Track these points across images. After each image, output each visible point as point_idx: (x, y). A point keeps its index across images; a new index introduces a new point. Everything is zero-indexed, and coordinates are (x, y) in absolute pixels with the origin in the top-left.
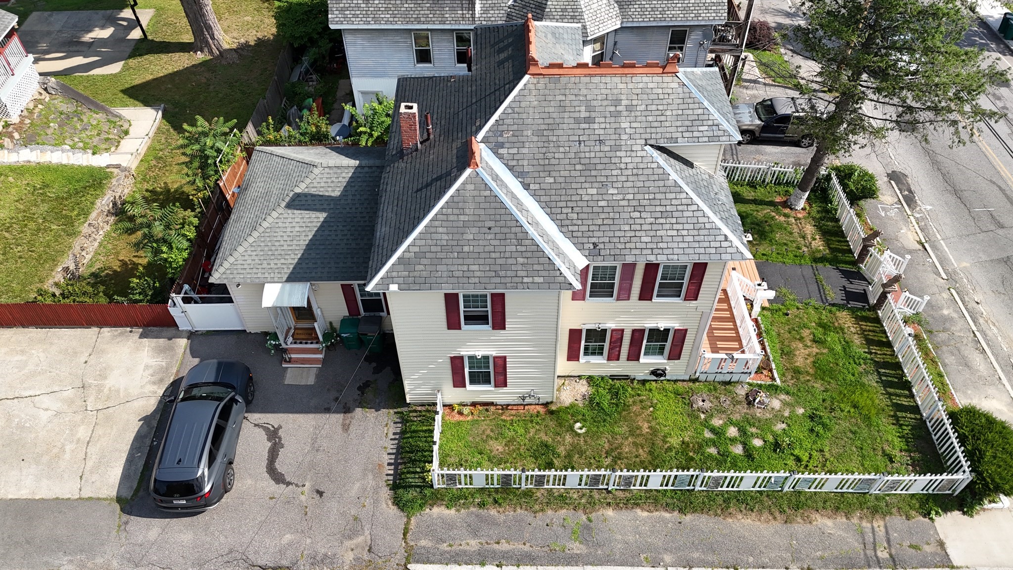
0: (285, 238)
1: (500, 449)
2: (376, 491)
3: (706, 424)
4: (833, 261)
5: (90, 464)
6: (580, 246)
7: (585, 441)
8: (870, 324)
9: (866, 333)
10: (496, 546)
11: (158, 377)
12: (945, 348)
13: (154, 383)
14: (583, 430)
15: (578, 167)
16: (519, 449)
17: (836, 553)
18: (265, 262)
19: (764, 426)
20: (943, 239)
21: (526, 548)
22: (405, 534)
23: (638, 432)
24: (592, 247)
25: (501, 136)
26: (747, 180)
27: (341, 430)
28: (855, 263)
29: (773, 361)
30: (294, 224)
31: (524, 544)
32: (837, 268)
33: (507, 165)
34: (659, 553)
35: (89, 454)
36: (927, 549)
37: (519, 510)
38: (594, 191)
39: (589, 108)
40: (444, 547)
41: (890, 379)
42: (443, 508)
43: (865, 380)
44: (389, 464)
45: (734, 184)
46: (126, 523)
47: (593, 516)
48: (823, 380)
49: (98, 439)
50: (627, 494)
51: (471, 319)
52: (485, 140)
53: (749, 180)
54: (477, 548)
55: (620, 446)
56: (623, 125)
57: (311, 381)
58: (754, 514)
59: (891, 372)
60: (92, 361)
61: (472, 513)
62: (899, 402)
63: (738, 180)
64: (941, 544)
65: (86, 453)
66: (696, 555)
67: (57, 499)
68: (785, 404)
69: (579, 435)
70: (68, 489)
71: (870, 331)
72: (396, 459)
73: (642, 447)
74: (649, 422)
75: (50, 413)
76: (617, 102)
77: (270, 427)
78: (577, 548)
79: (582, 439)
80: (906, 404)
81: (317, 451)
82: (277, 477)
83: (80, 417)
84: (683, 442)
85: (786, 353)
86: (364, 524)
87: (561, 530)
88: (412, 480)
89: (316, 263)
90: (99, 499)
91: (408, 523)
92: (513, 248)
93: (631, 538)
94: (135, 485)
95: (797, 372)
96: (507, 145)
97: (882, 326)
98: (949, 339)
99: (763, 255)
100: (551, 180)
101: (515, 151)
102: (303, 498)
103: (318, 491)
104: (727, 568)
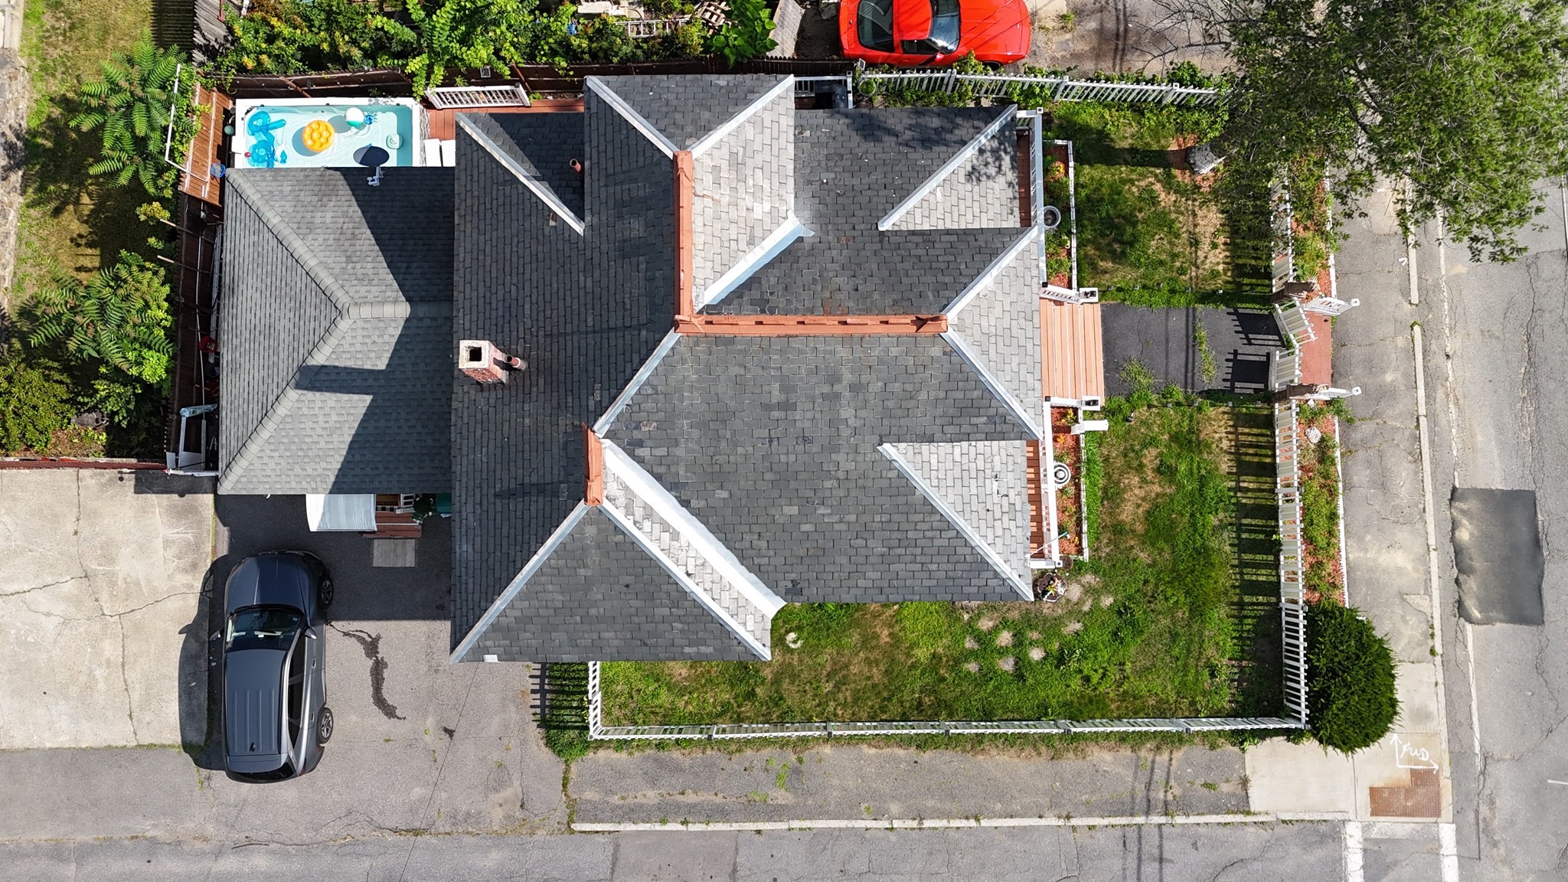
1: (684, 672)
2: (522, 730)
5: (136, 696)
6: (772, 585)
7: (801, 661)
10: (681, 798)
11: (187, 561)
12: (1361, 454)
13: (185, 571)
14: (799, 644)
15: (768, 476)
16: (709, 672)
17: (1106, 796)
19: (1052, 627)
21: (719, 799)
22: (564, 786)
23: (874, 643)
24: (790, 585)
25: (638, 427)
28: (1268, 300)
31: (716, 794)
32: (1236, 313)
33: (651, 473)
34: (885, 802)
35: (129, 681)
36: (1225, 788)
37: (709, 752)
38: (794, 510)
39: (785, 389)
40: (615, 800)
41: (1253, 536)
42: (611, 751)
43: (1214, 544)
44: (533, 692)
46: (209, 778)
47: (805, 756)
48: (1153, 544)
49: (135, 661)
52: (610, 434)
54: (656, 801)
55: (847, 666)
56: (844, 414)
57: (409, 560)
58: (1012, 751)
59: (1260, 522)
60: (85, 532)
61: (649, 757)
62: (1254, 578)
64: (1245, 782)
65: (125, 681)
66: (930, 803)
67: (109, 747)
68: (1088, 590)
69: (792, 651)
70: (118, 733)
71: (1251, 446)
72: (542, 684)
73: (877, 665)
74: (891, 626)
75: (55, 620)
77: (365, 636)
78: (782, 796)
79: (796, 657)
80: (1263, 578)
81: (436, 671)
82: (389, 711)
84: (934, 656)
85: (1111, 495)
86: (511, 772)
87: (762, 775)
88: (569, 717)
90: (163, 746)
91: (567, 771)
93: (851, 783)
94: (205, 728)
95: (1118, 530)
96: (648, 443)
98: (1375, 434)
99: (1119, 290)
100: (725, 494)
101: (661, 452)
102: (428, 739)
103: (446, 730)
104: (967, 818)
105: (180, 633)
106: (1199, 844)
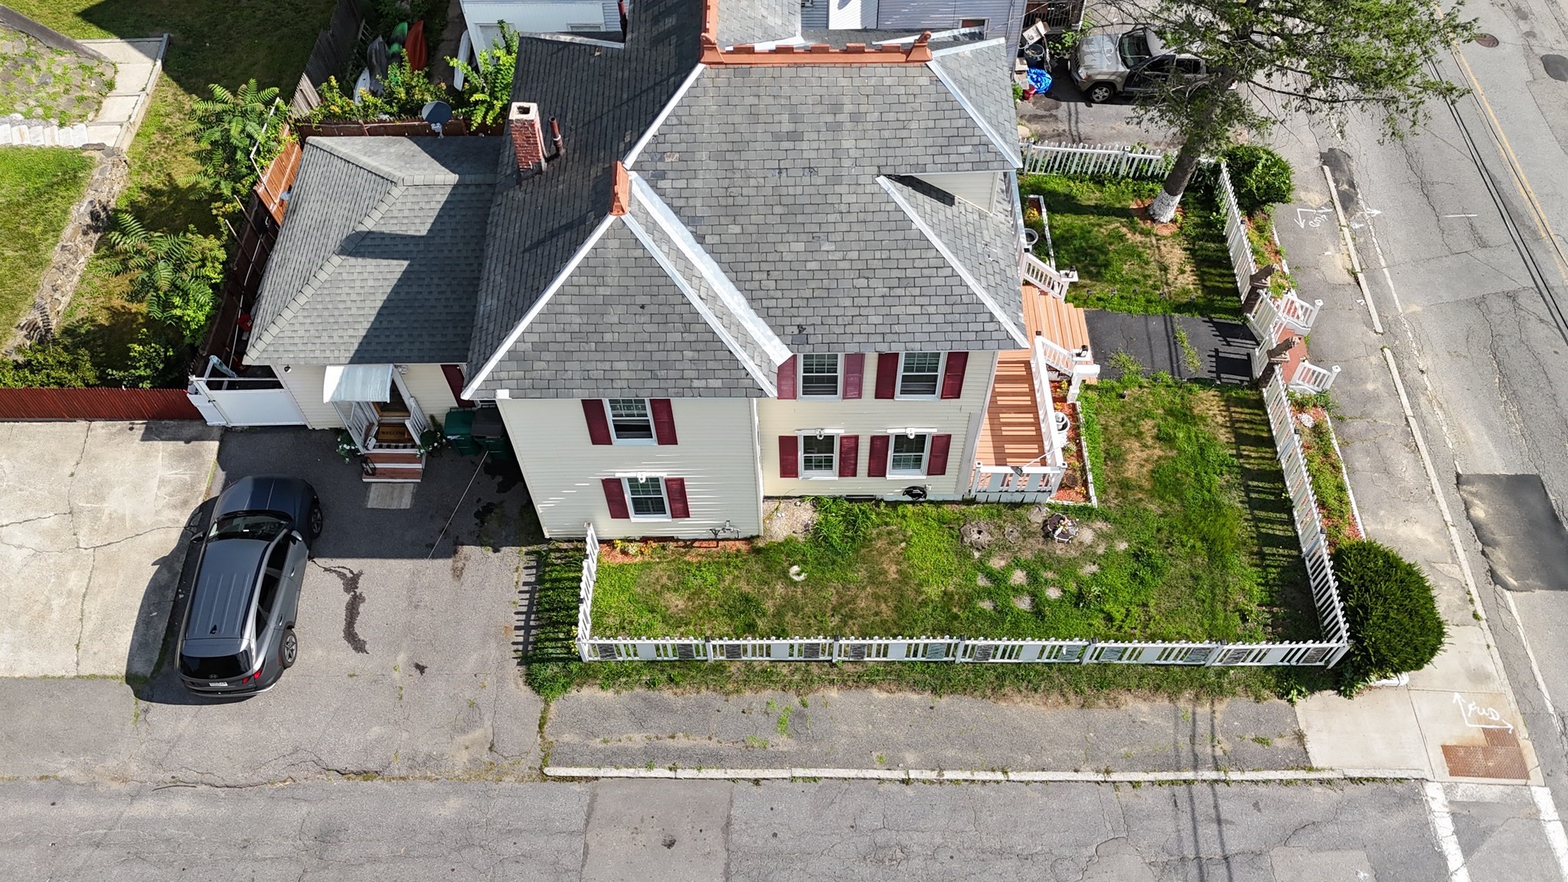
0: (354, 297)
1: (681, 604)
2: (501, 666)
3: (981, 567)
4: (1203, 309)
5: (89, 626)
6: (779, 330)
7: (804, 593)
8: (1247, 411)
9: (1237, 425)
10: (670, 742)
11: (180, 498)
12: (1358, 445)
13: (175, 507)
14: (802, 577)
15: (778, 210)
16: (707, 604)
17: (1148, 749)
18: (325, 334)
19: (1065, 568)
20: (1388, 267)
21: (713, 744)
22: (541, 726)
23: (881, 578)
24: (796, 331)
25: (662, 159)
26: (1089, 172)
27: (450, 576)
28: (1239, 311)
29: (1091, 470)
30: (366, 275)
31: (710, 738)
32: (1211, 321)
33: (671, 206)
34: (900, 750)
35: (87, 611)
36: (1279, 743)
37: (703, 690)
38: (800, 247)
39: (795, 118)
40: (597, 743)
41: (1263, 496)
42: (596, 688)
43: (1224, 499)
44: (517, 628)
45: (1069, 178)
46: (146, 711)
47: (809, 699)
48: (1162, 498)
49: (99, 591)
50: (860, 669)
51: (623, 430)
52: (638, 167)
53: (1093, 172)
54: (642, 745)
55: (853, 600)
56: (846, 144)
57: (406, 503)
58: (1037, 696)
59: (1267, 485)
60: (82, 472)
61: (637, 696)
62: (1271, 532)
63: (1075, 172)
64: (1300, 737)
65: (82, 611)
66: (950, 753)
67: (45, 677)
68: (1101, 536)
69: (795, 584)
70: (60, 663)
71: (1246, 421)
72: (527, 620)
73: (886, 601)
74: (898, 563)
75: (25, 552)
76: (836, 108)
77: (347, 572)
78: (783, 743)
79: (799, 590)
80: (1281, 533)
81: (416, 607)
82: (359, 646)
83: (70, 558)
84: (945, 593)
85: (1114, 457)
86: (483, 712)
87: (764, 718)
88: (553, 650)
89: (401, 336)
90: (105, 677)
91: (545, 711)
92: (678, 337)
93: (861, 730)
94: (156, 657)
95: (1125, 486)
96: (670, 175)
97: (1266, 413)
98: (1367, 429)
99: (1099, 299)
100: (737, 229)
101: (682, 184)
102: (396, 675)
103: (418, 666)
104: (993, 770)
105: (154, 564)
106: (1261, 805)
